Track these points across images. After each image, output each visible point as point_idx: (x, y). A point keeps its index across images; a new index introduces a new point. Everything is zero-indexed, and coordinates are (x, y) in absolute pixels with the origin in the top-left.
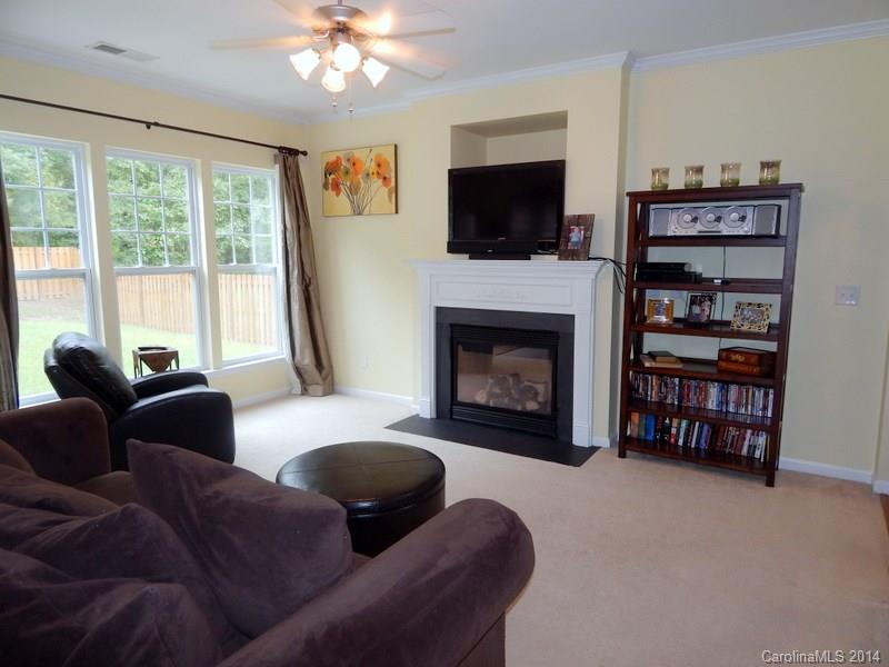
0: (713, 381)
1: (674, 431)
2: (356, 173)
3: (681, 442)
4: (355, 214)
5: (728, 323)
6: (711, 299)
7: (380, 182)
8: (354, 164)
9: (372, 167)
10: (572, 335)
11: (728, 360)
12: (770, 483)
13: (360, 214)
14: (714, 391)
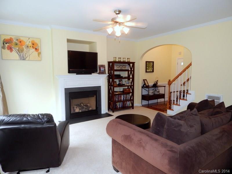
0: (122, 95)
1: (117, 105)
2: (22, 45)
3: (119, 107)
4: (21, 59)
5: (124, 84)
6: (122, 80)
7: (34, 50)
8: (20, 42)
9: (30, 44)
10: (100, 90)
11: (126, 90)
12: (133, 108)
13: (24, 60)
14: (122, 96)
